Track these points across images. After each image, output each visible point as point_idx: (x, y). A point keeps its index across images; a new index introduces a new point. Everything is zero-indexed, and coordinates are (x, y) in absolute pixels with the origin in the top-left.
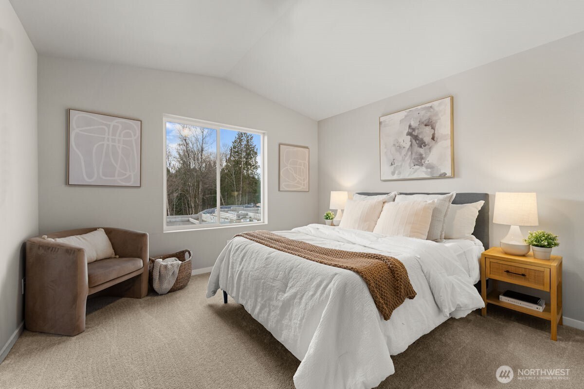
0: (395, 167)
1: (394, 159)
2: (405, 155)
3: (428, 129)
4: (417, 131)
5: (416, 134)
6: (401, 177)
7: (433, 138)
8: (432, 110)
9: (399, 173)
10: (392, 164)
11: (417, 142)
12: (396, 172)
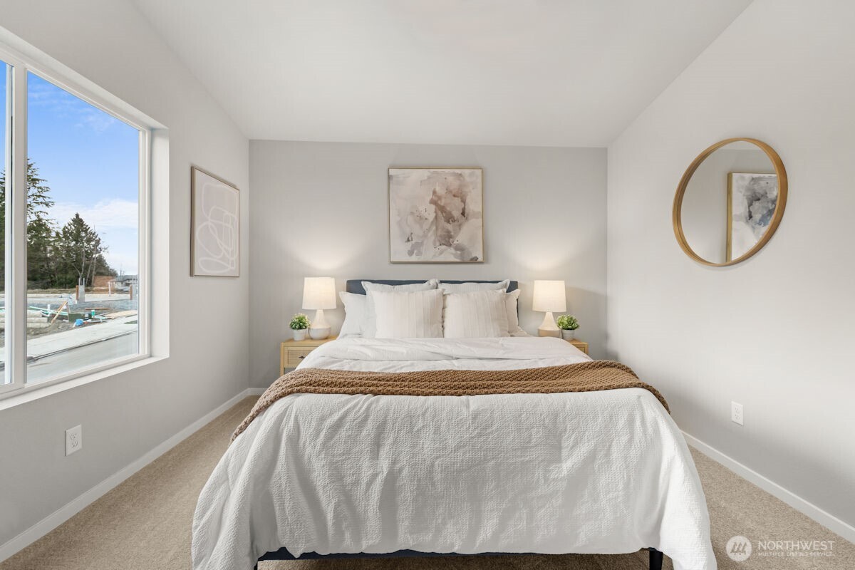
0: (413, 245)
1: (412, 234)
2: (429, 230)
3: (457, 201)
4: (443, 201)
5: (442, 204)
6: (422, 259)
7: (463, 214)
8: (462, 179)
9: (419, 253)
10: (408, 240)
11: (444, 214)
12: (415, 252)
